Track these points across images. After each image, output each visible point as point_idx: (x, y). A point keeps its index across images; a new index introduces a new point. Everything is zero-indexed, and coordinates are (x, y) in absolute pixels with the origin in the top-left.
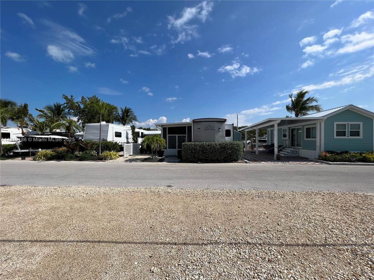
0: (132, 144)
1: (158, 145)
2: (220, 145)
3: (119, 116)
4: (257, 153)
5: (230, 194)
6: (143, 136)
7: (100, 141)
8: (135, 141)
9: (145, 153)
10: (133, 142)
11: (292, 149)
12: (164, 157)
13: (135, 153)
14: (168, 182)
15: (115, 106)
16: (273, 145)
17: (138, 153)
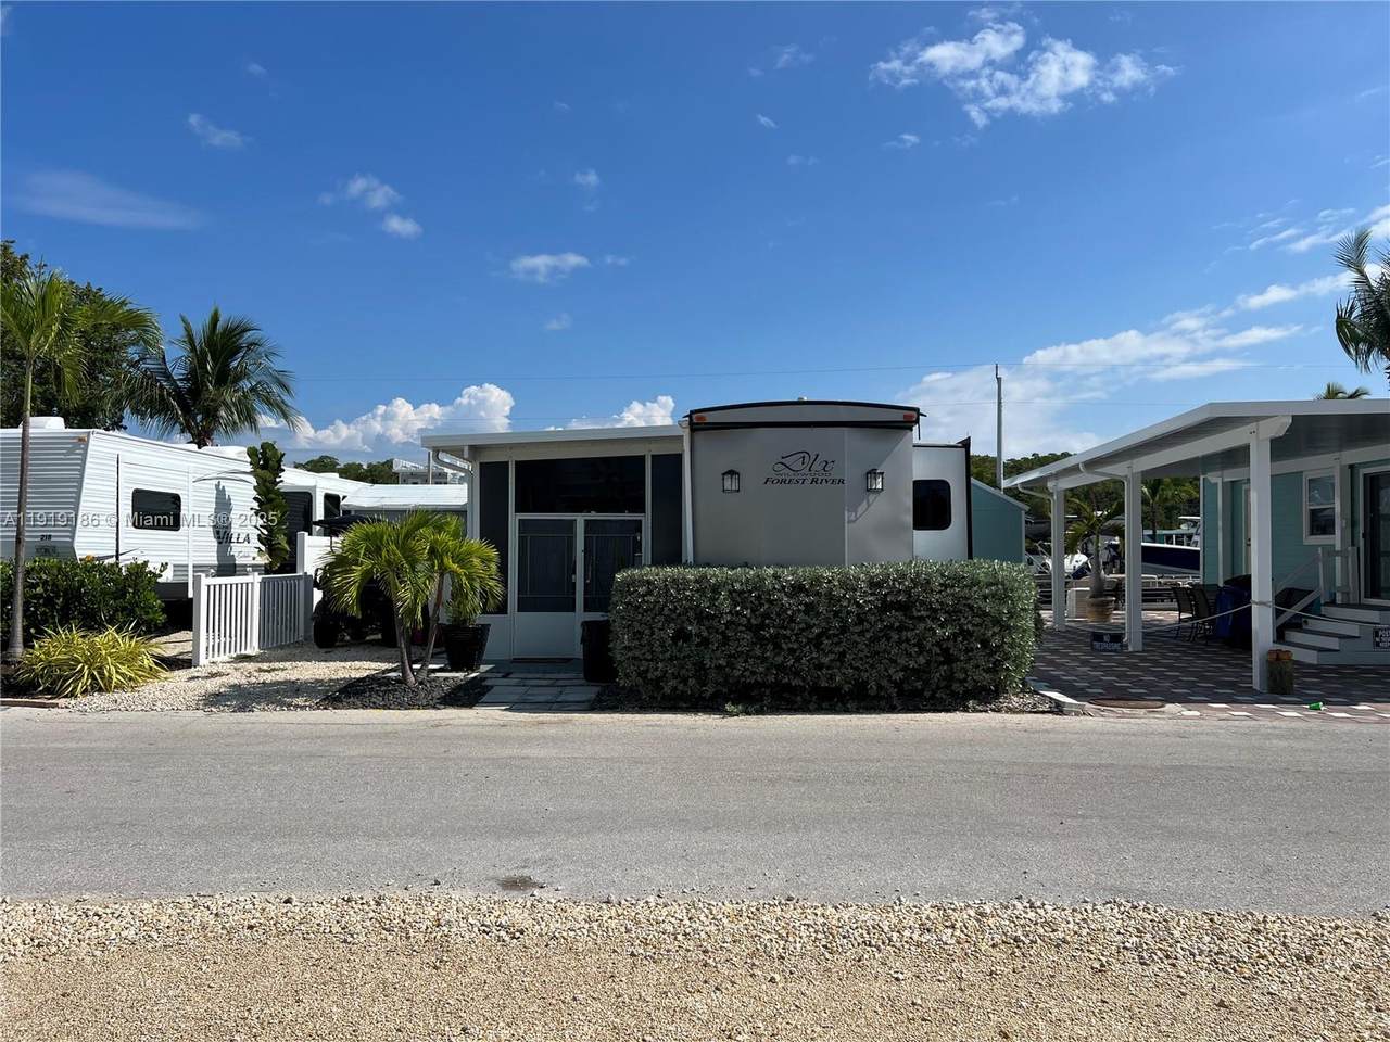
0: (256, 578)
1: (448, 589)
2: (879, 585)
3: (168, 377)
4: (1133, 642)
5: (947, 935)
6: (338, 518)
7: (22, 555)
8: (282, 559)
9: (347, 645)
10: (263, 560)
11: (1374, 616)
12: (484, 668)
13: (279, 640)
14: (507, 857)
15: (136, 304)
16: (1240, 587)
17: (298, 644)
